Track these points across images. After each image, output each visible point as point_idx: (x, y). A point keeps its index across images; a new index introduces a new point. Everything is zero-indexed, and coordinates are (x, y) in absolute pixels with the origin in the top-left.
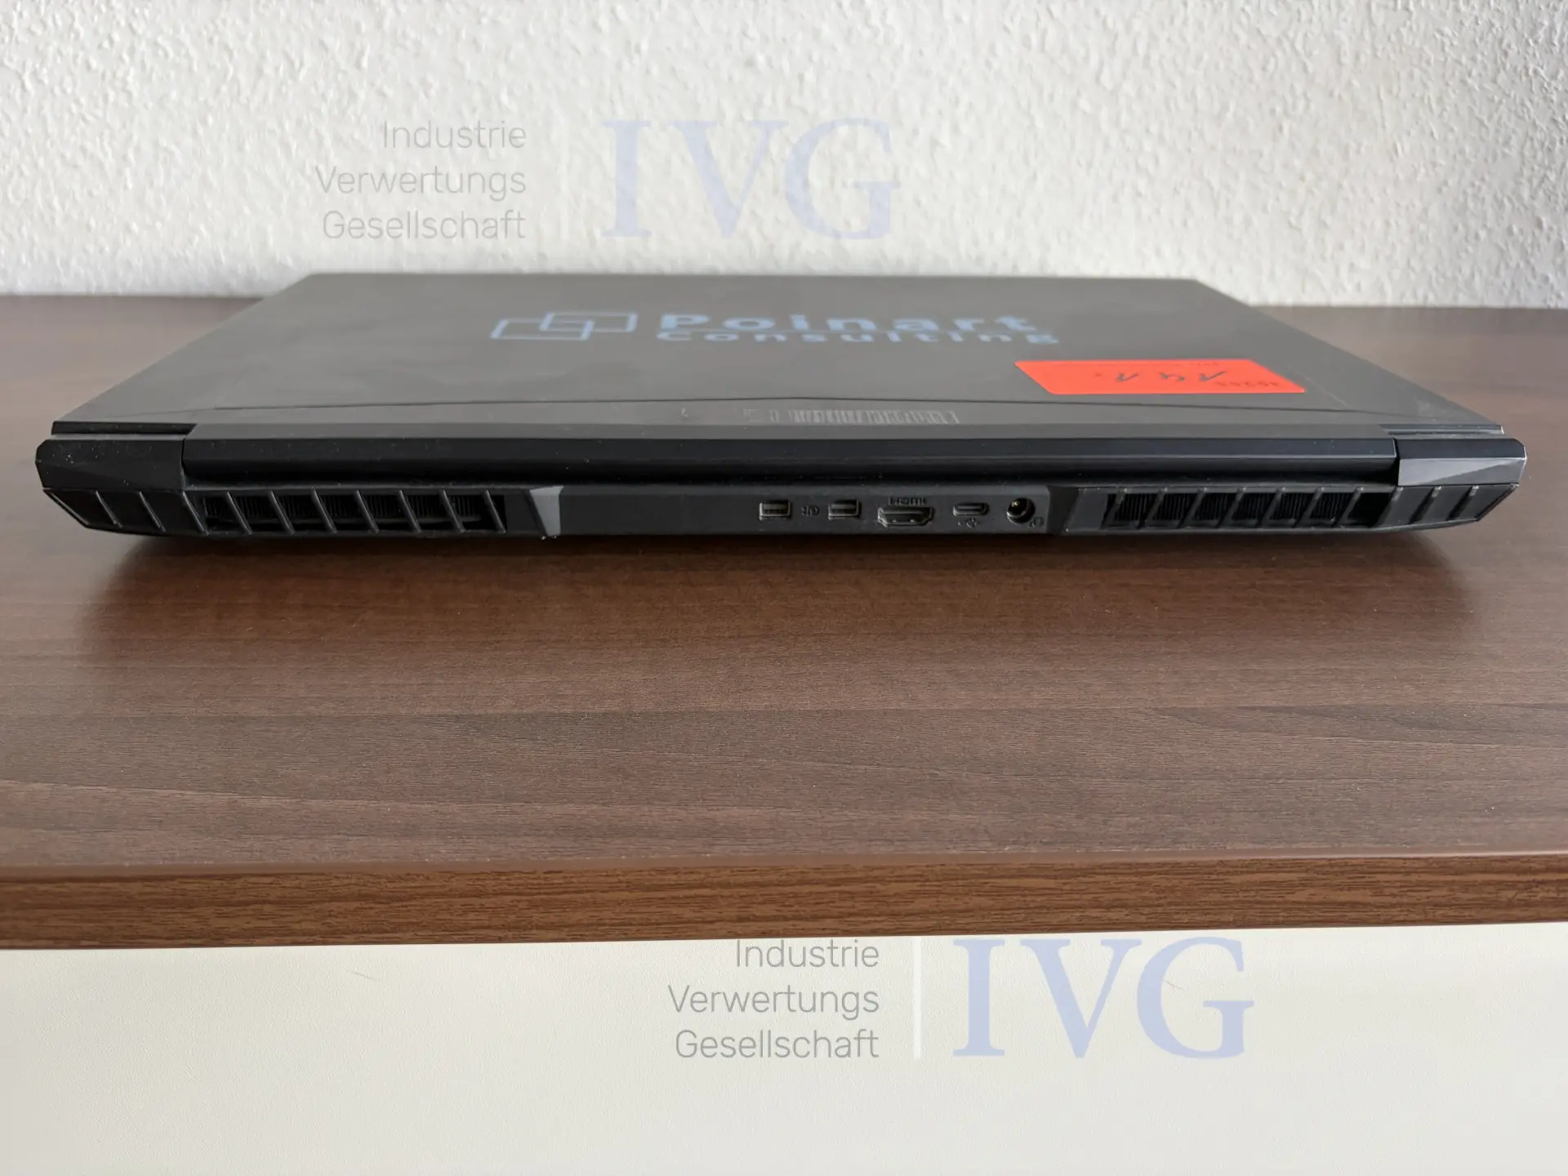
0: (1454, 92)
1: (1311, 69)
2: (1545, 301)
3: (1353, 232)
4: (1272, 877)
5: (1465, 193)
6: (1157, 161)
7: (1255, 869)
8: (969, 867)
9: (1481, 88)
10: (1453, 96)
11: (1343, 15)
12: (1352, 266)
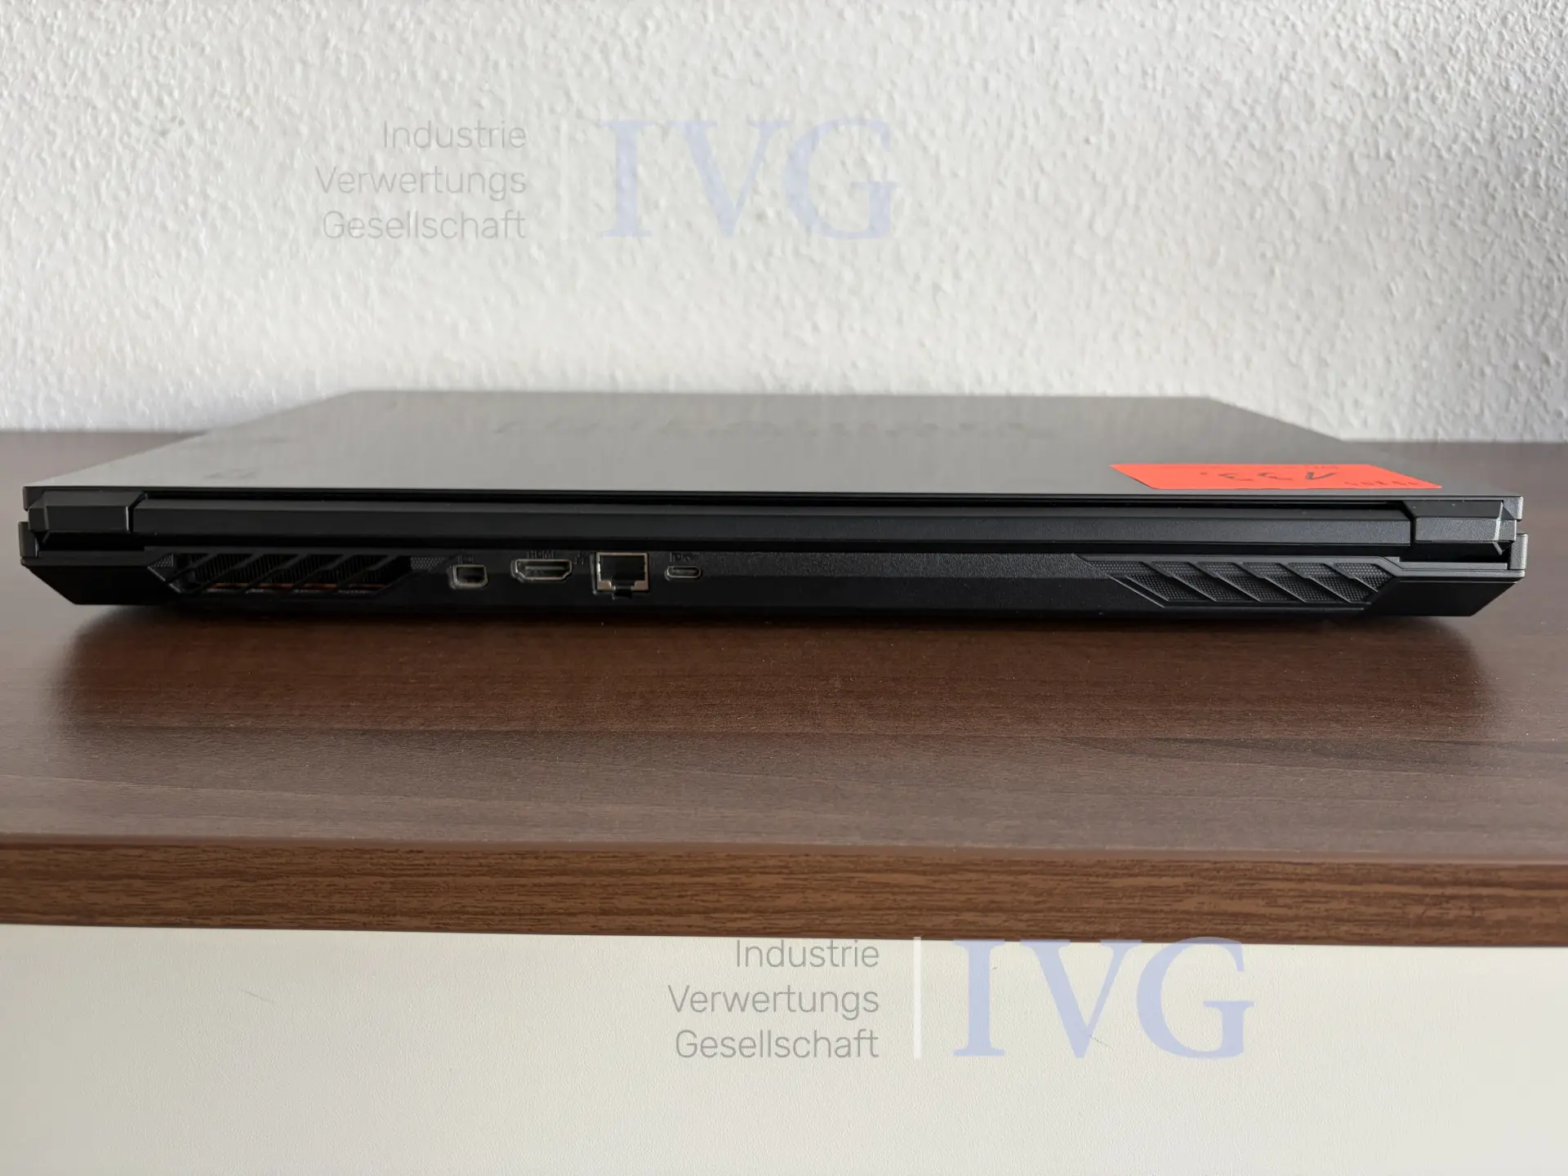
0: (1445, 234)
2: (1561, 435)
3: (1354, 369)
4: (1155, 881)
7: (1136, 871)
8: (834, 859)
9: (1472, 229)
10: (1443, 238)
11: (1326, 165)
12: (1357, 402)
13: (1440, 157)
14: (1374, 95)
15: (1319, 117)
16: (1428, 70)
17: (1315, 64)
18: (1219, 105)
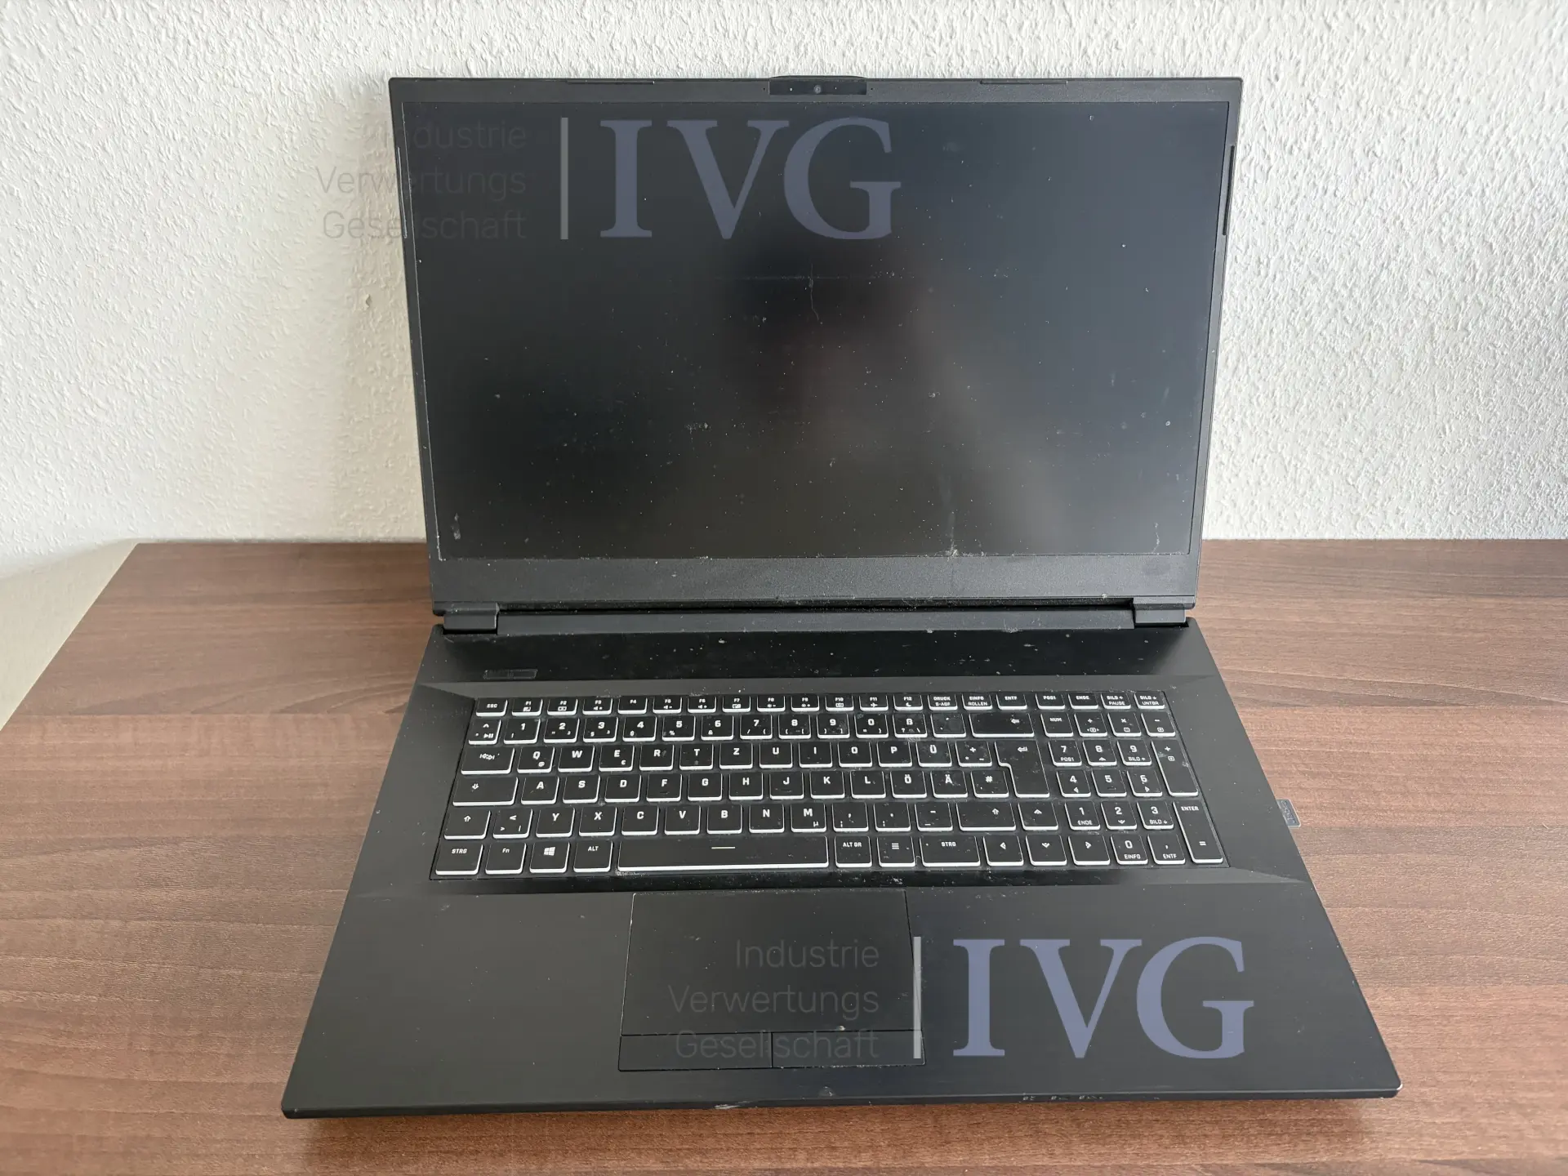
0: (1501, 388)
1: (1375, 375)
3: (1401, 488)
5: (1502, 459)
6: (1239, 441)
9: (1525, 384)
10: (1498, 390)
11: (1409, 335)
12: (1398, 510)
13: (1510, 329)
14: (1463, 280)
15: (1410, 298)
16: (1516, 260)
17: (1415, 255)
18: (1322, 289)
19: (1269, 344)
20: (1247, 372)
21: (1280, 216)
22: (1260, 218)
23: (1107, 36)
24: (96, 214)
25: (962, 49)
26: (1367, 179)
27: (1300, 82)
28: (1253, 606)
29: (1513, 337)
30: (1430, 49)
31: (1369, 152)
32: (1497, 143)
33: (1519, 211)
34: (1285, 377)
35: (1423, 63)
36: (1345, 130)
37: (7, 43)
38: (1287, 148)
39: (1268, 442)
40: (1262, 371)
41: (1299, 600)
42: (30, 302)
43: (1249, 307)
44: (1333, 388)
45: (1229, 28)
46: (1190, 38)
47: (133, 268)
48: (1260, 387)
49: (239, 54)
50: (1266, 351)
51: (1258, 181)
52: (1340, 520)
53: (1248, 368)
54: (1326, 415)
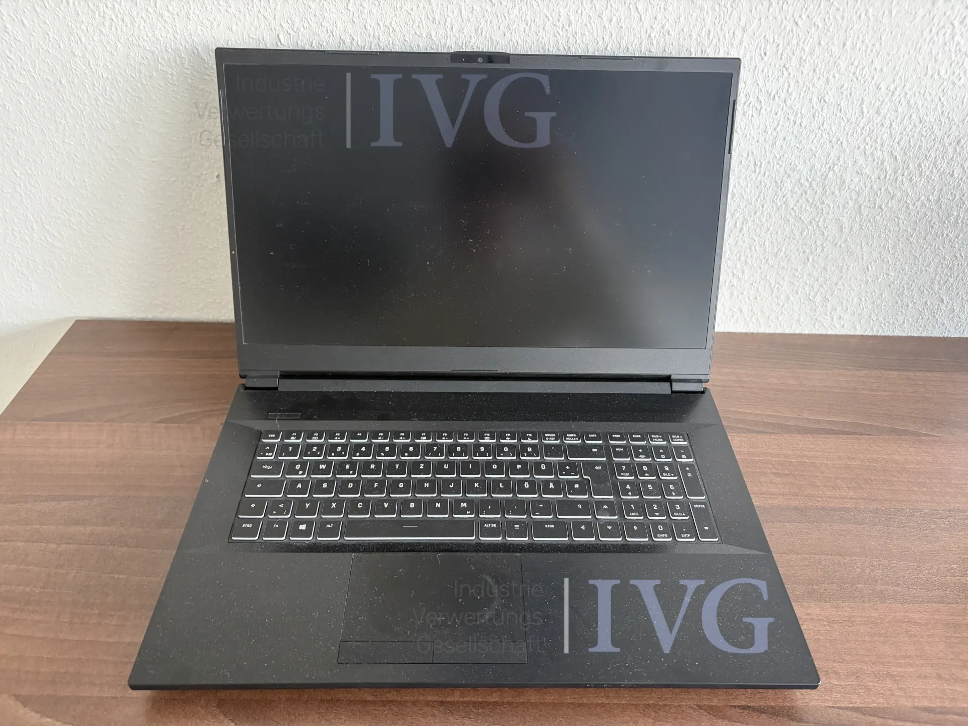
0: (902, 244)
1: (826, 234)
2: (942, 334)
3: (842, 303)
5: (903, 287)
6: (743, 272)
9: (917, 242)
10: (901, 245)
11: (846, 211)
12: (840, 317)
13: (908, 208)
14: (879, 178)
15: (847, 188)
16: (911, 165)
17: (850, 162)
18: (793, 182)
19: (762, 214)
20: (749, 231)
21: (768, 136)
22: (755, 138)
23: (662, 27)
24: (55, 121)
25: (576, 33)
26: (820, 116)
27: (779, 57)
28: (750, 373)
29: (910, 213)
30: (858, 38)
31: (821, 99)
32: (899, 95)
33: (913, 136)
34: (771, 235)
35: (853, 47)
36: (806, 86)
37: (4, 18)
38: (772, 96)
39: (761, 273)
40: (757, 230)
41: (778, 370)
42: (14, 172)
43: (749, 192)
44: (800, 241)
45: (736, 24)
46: (713, 29)
47: (76, 153)
48: (756, 240)
49: (142, 27)
50: (759, 218)
51: (754, 115)
52: (805, 322)
53: (749, 228)
54: (796, 258)
